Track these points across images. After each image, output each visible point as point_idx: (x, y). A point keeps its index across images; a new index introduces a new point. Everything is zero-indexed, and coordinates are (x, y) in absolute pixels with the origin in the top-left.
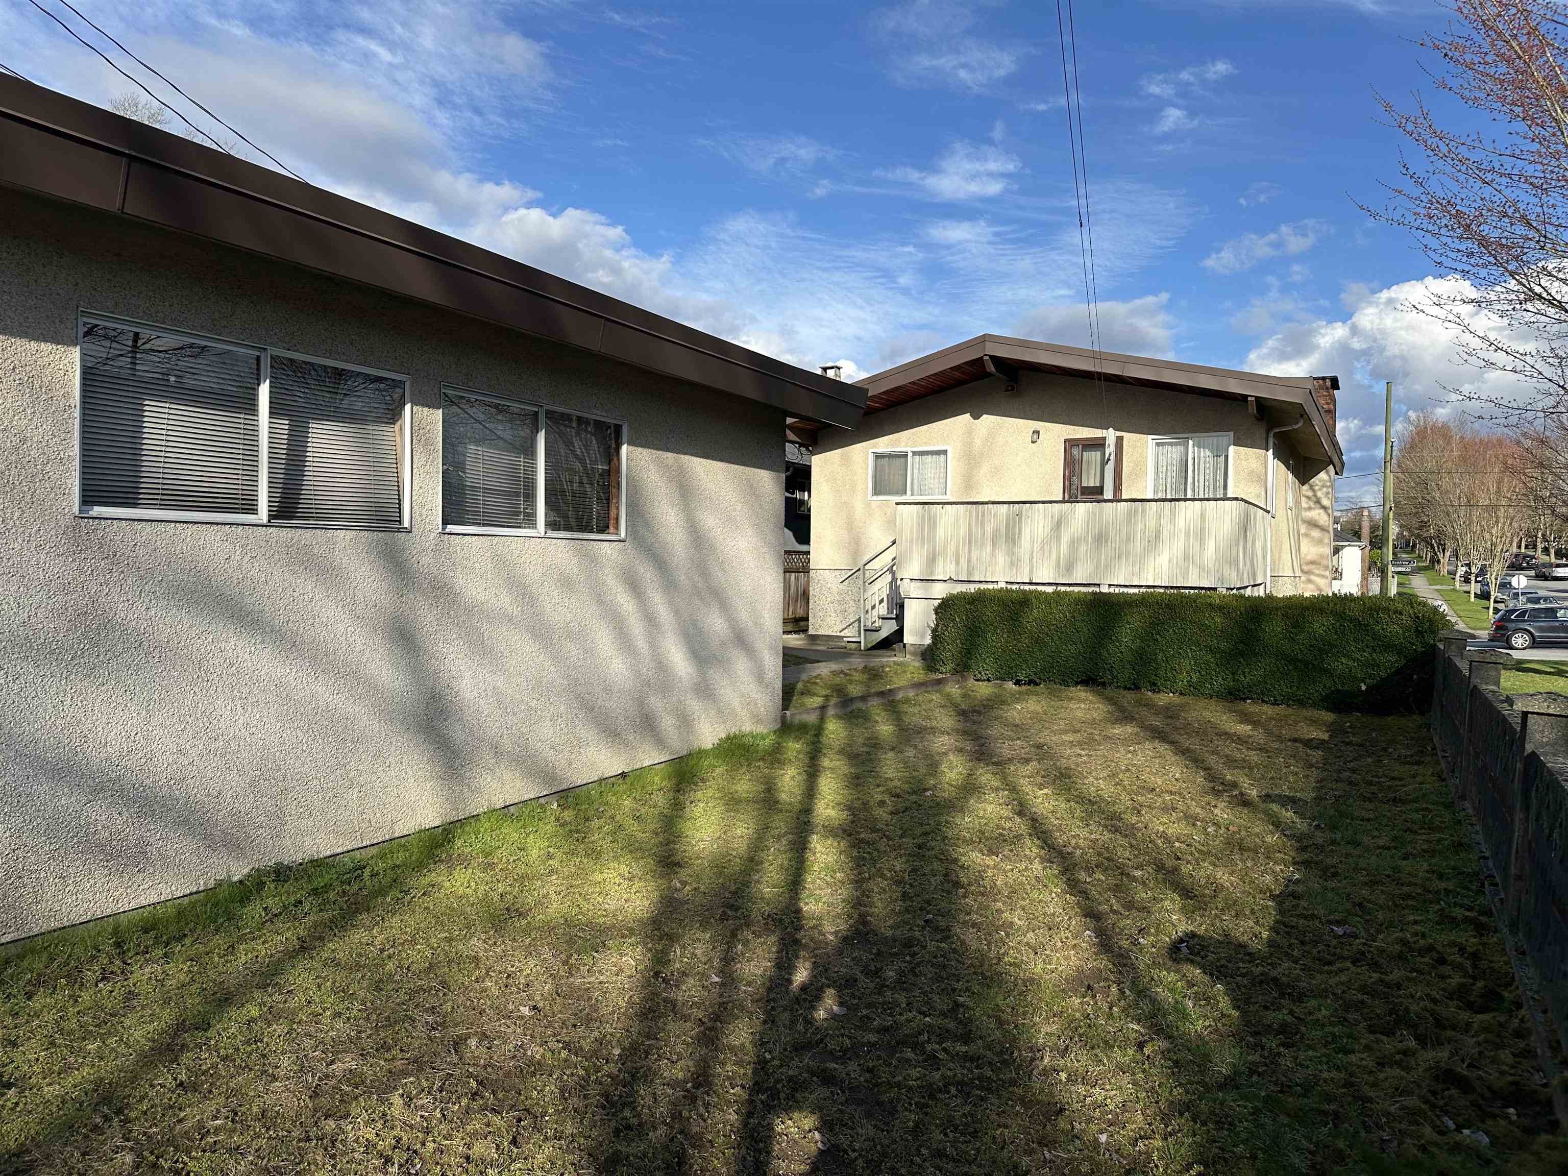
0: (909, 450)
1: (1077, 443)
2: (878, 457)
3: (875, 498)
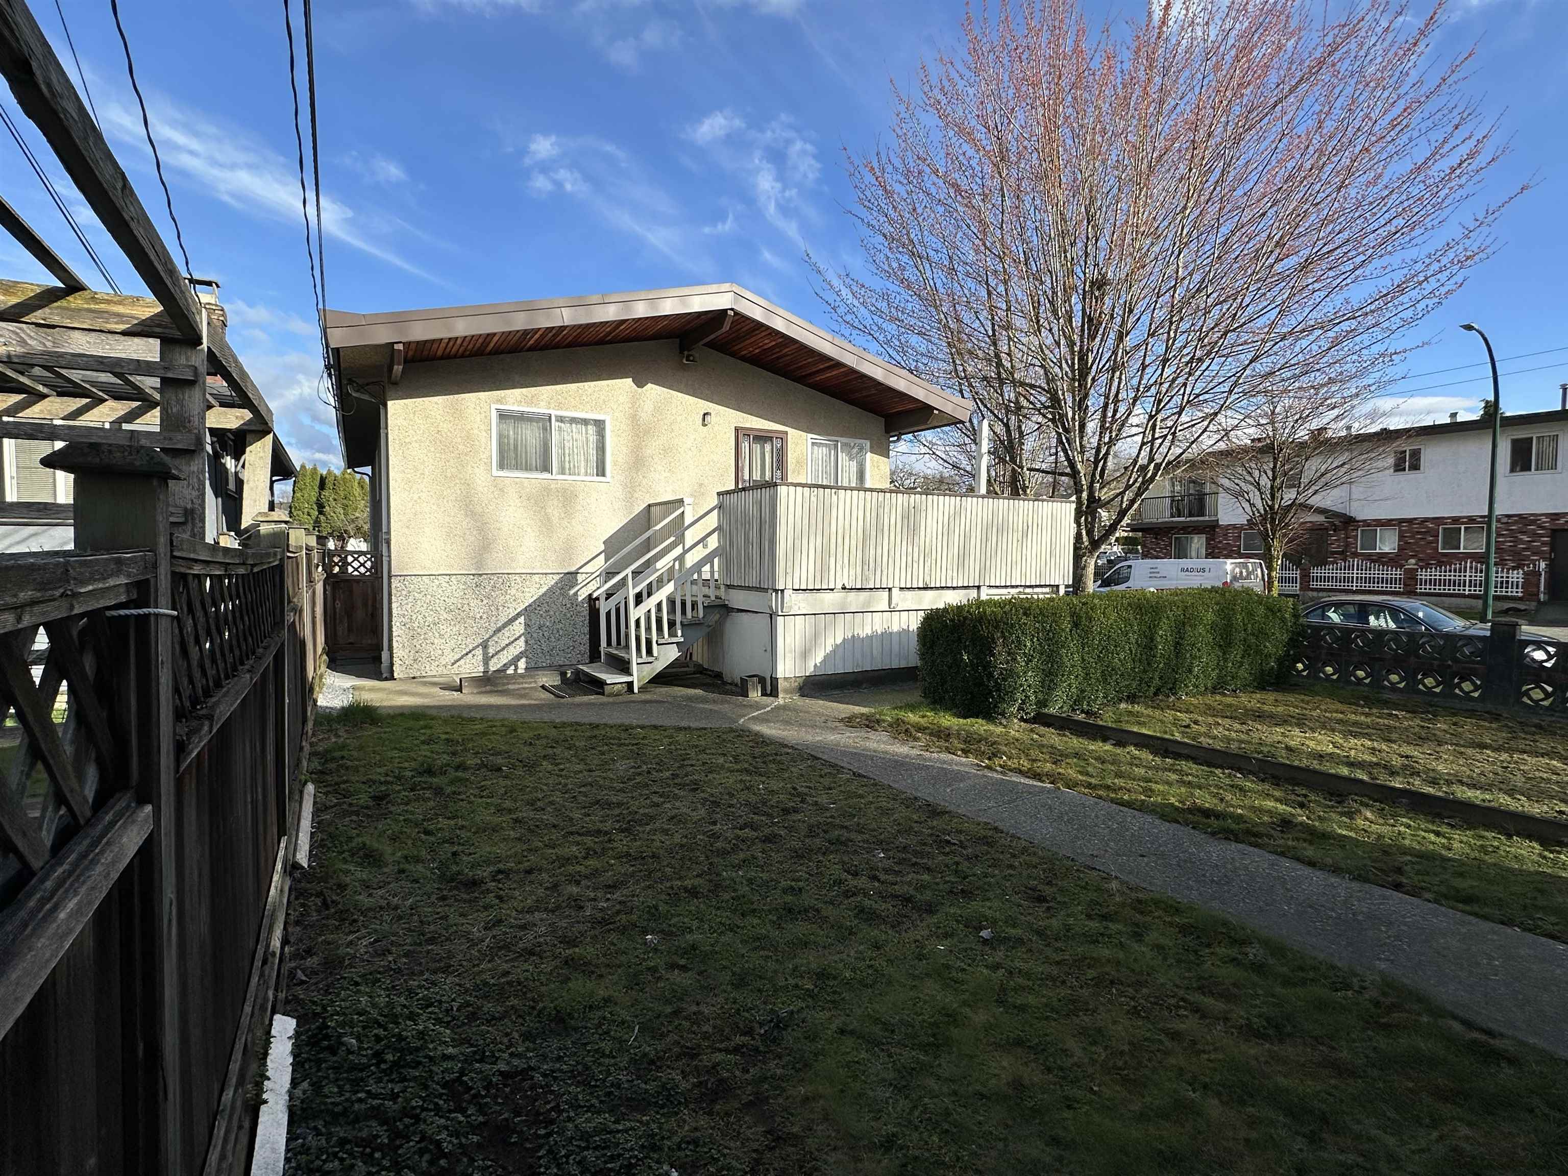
0: (554, 413)
1: (748, 432)
2: (503, 416)
3: (501, 473)
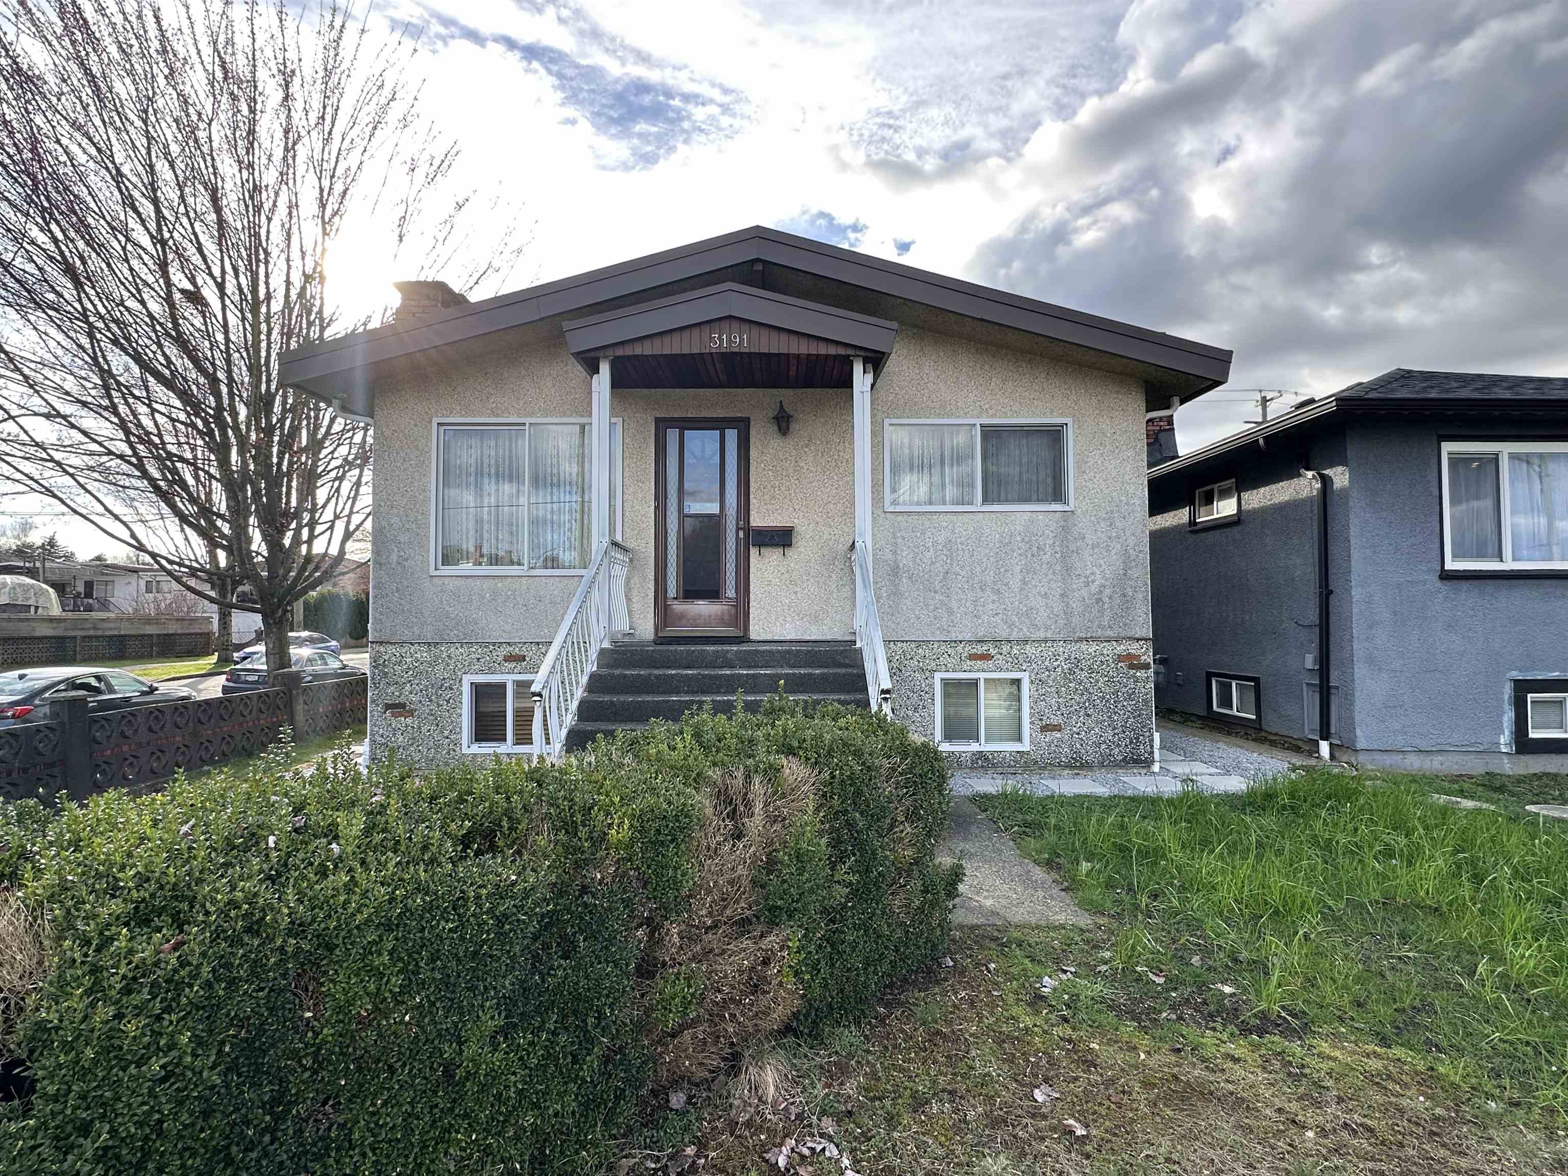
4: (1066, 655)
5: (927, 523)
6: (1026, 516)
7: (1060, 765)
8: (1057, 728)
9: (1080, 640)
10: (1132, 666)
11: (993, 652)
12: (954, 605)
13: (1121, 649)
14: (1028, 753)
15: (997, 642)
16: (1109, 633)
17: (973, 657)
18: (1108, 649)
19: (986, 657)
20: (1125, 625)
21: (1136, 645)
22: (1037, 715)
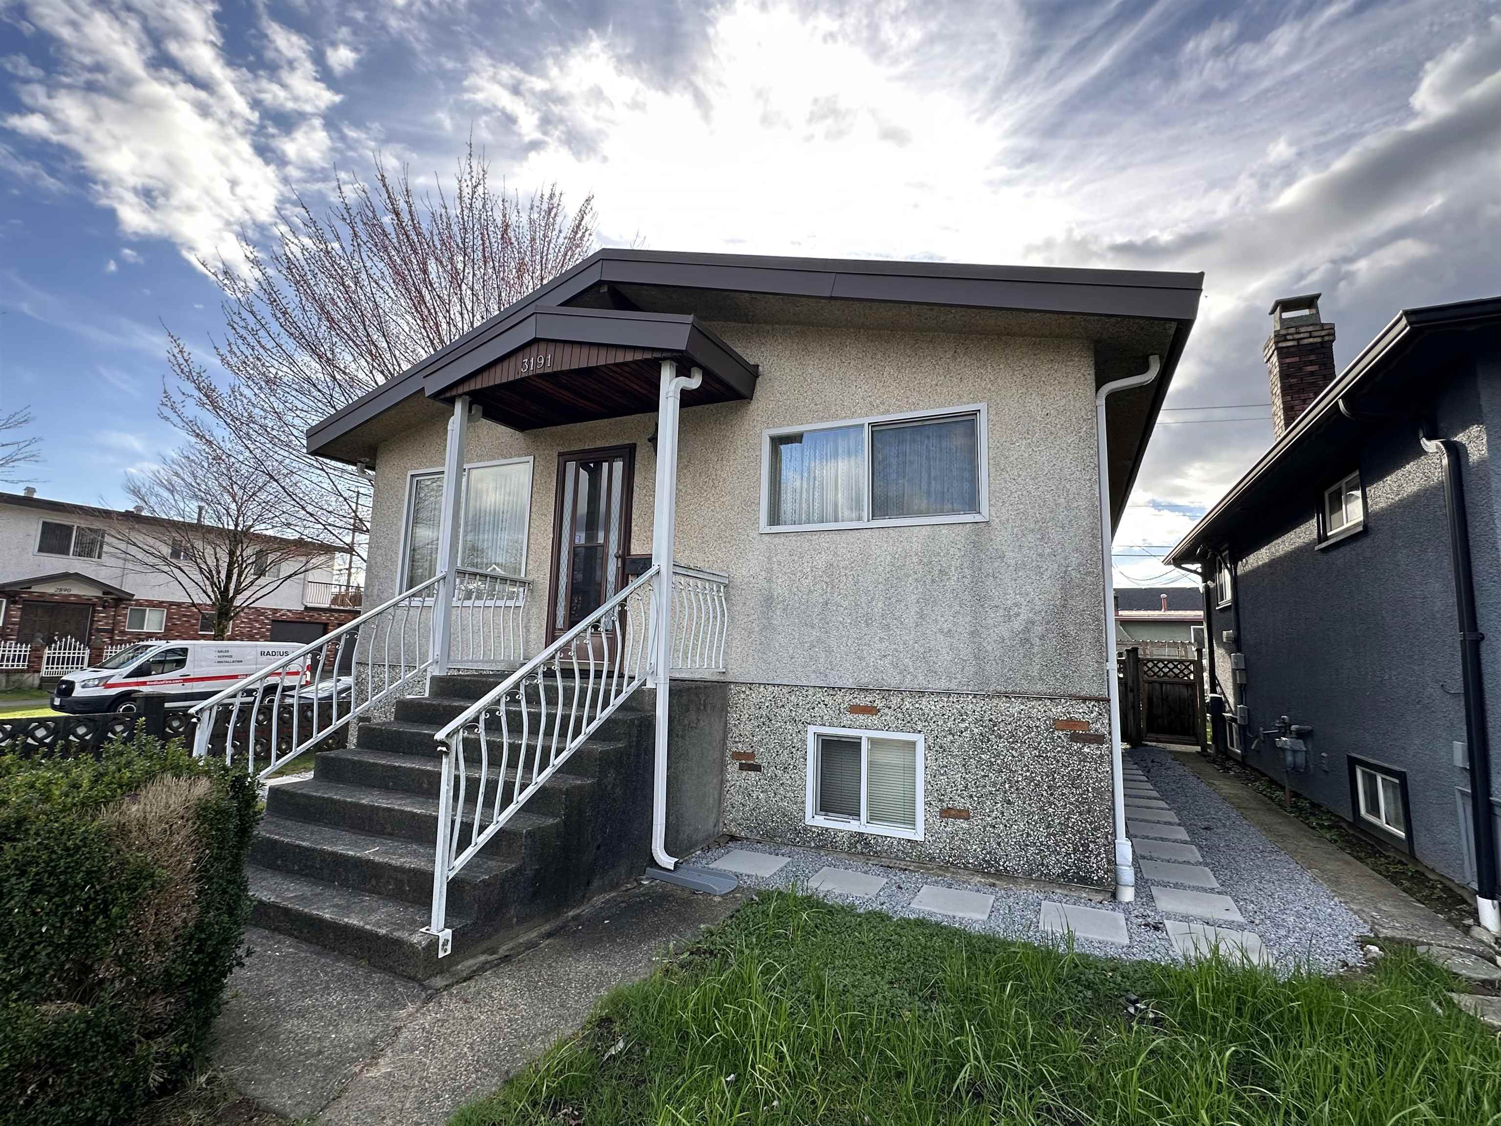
4: (977, 715)
5: (806, 545)
6: (924, 531)
7: (966, 868)
8: (963, 814)
9: (999, 695)
10: (1074, 738)
11: (879, 704)
12: (833, 644)
13: (1058, 711)
14: (922, 844)
15: (886, 692)
16: (1040, 687)
17: (855, 709)
18: (1037, 709)
19: (871, 710)
20: (1065, 677)
21: (1082, 708)
22: (935, 794)
